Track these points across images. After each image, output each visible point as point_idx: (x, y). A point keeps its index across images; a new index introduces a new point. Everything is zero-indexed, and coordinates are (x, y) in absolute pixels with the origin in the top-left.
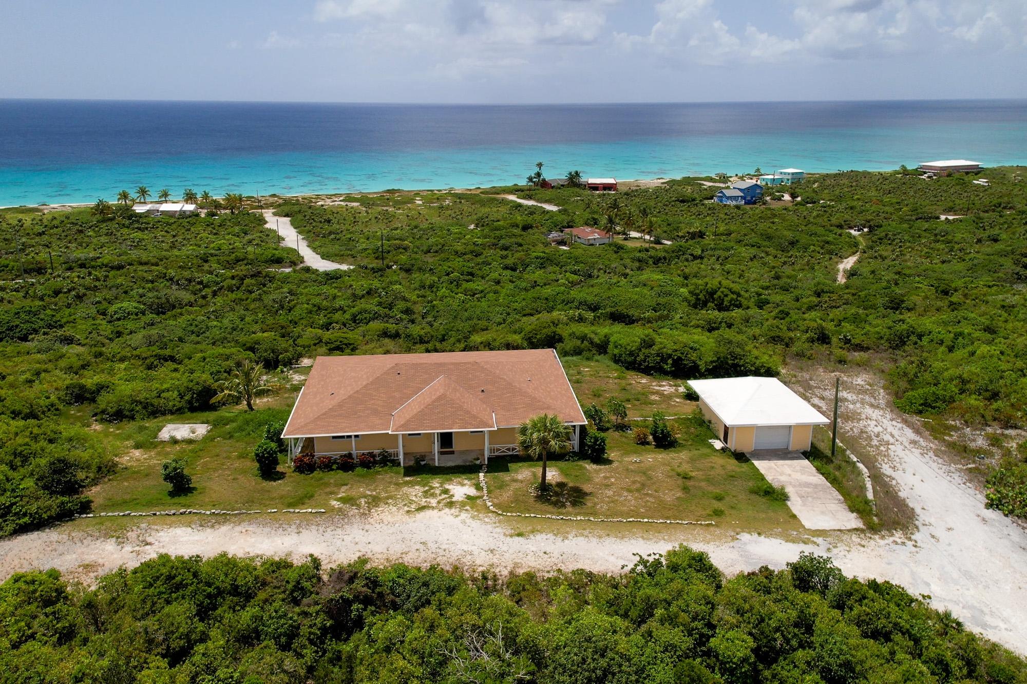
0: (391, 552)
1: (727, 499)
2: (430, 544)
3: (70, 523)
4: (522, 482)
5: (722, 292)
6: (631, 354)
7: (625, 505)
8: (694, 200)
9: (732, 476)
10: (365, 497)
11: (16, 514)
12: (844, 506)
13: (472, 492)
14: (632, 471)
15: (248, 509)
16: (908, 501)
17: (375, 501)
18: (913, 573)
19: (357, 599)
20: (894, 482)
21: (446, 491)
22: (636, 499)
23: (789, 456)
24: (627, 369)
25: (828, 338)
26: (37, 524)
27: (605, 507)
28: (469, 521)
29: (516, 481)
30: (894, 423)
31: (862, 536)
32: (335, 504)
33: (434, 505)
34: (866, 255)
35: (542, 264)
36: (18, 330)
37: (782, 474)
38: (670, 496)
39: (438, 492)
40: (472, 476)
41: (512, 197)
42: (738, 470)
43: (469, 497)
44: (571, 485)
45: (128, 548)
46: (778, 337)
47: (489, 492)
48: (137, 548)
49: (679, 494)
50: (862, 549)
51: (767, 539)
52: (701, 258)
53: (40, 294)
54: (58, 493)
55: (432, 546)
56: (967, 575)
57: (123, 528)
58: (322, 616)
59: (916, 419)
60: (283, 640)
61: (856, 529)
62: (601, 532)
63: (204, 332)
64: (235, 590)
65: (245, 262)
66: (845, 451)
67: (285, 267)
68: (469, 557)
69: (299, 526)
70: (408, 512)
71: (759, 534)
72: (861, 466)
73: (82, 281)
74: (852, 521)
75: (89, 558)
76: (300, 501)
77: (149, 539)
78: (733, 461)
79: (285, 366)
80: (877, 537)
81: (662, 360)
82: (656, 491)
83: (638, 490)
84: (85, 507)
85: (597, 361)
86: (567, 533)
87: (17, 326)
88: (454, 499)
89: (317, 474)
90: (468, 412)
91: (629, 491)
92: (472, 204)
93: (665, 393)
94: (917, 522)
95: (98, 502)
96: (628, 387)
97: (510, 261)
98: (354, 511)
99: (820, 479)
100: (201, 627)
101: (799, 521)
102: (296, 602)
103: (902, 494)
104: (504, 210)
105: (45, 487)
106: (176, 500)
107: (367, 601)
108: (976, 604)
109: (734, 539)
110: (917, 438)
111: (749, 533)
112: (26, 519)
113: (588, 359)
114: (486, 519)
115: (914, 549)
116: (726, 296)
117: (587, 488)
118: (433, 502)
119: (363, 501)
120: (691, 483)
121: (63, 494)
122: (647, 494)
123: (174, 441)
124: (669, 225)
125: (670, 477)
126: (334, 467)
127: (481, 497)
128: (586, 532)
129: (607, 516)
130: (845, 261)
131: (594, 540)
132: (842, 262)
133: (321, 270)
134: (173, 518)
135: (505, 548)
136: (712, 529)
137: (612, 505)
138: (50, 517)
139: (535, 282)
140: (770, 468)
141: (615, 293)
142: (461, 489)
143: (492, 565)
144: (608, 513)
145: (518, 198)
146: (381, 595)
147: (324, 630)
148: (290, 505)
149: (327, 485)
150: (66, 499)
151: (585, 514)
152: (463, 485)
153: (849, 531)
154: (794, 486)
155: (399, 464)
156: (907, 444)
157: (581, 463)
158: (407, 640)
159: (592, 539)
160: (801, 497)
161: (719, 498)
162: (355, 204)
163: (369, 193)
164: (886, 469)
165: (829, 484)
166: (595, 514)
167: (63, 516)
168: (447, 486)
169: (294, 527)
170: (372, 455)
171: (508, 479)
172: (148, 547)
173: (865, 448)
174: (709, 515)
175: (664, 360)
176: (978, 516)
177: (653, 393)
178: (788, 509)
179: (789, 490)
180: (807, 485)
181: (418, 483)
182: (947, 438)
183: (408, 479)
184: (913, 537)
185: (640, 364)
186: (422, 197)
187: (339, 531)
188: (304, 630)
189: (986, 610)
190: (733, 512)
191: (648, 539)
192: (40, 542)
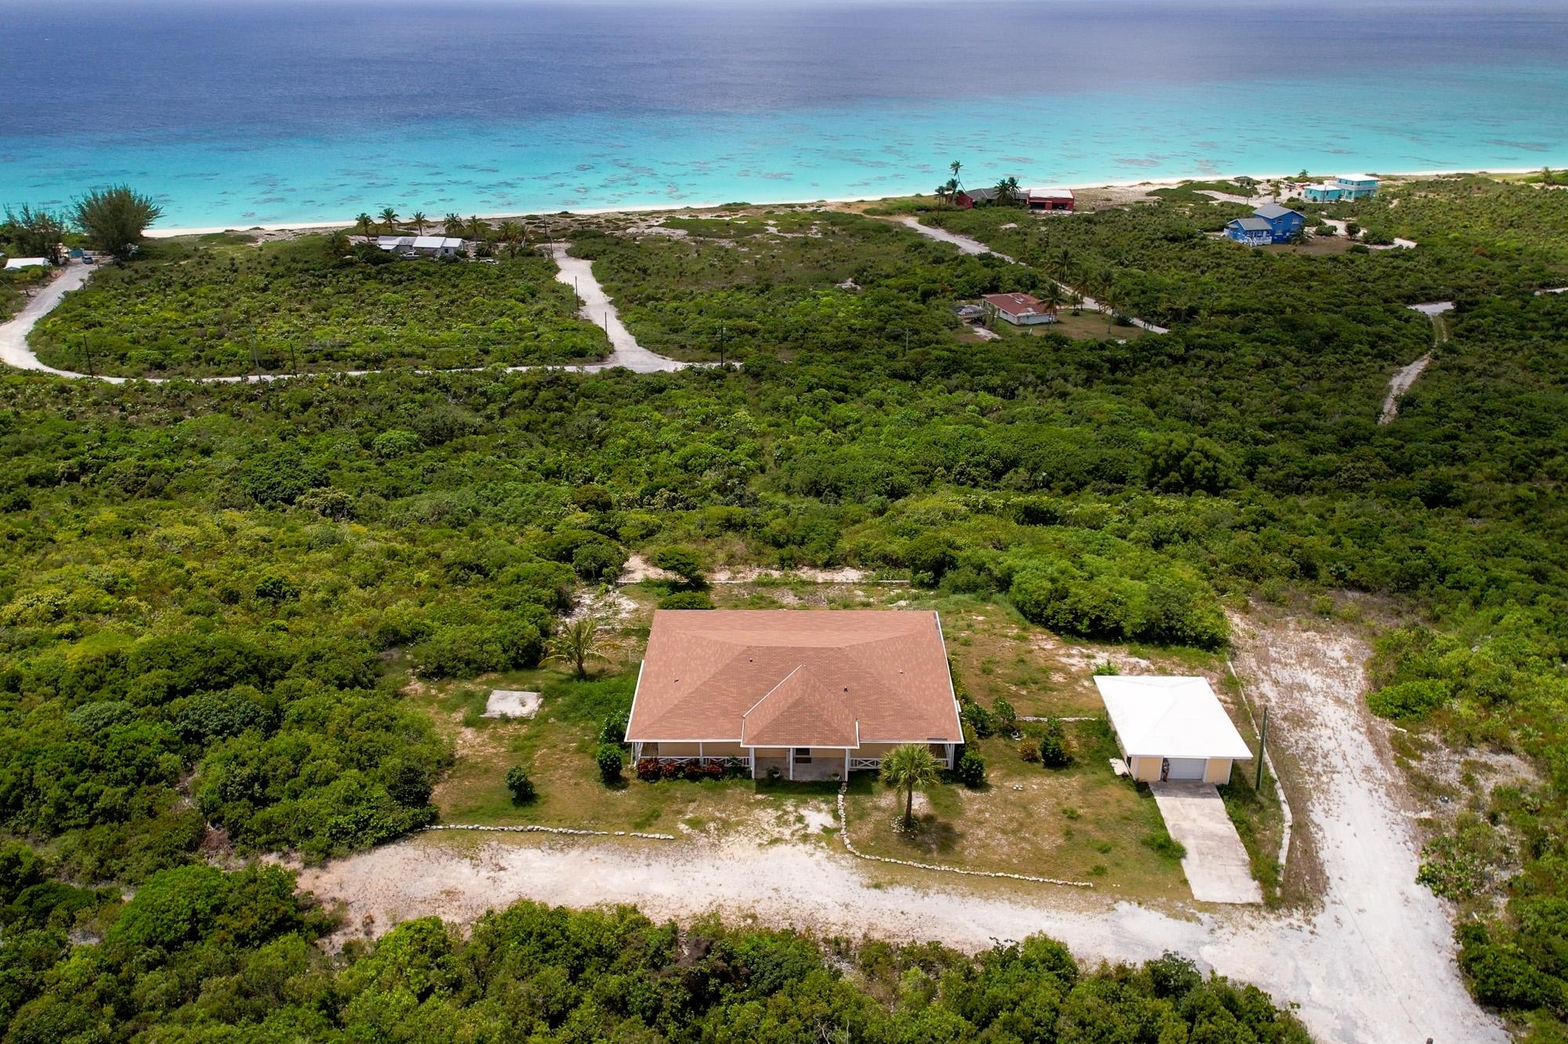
0: (743, 899)
1: (1113, 851)
2: (783, 892)
3: (422, 836)
4: (884, 811)
5: (1193, 457)
6: (1037, 604)
7: (995, 853)
8: (1190, 237)
9: (1126, 818)
10: (714, 820)
11: (374, 827)
12: (1247, 870)
13: (829, 821)
14: (1012, 803)
15: (595, 829)
16: (1326, 865)
17: (725, 827)
18: (1297, 968)
19: (714, 973)
20: (1319, 836)
21: (800, 819)
22: (1010, 844)
23: (1202, 791)
24: (1032, 622)
25: (1315, 569)
26: (393, 837)
27: (974, 853)
28: (824, 863)
29: (877, 808)
30: (1355, 734)
31: (1256, 914)
32: (682, 826)
33: (788, 837)
34: (1438, 363)
35: (945, 369)
36: (280, 489)
37: (1186, 818)
38: (1049, 843)
39: (792, 818)
40: (831, 798)
41: (911, 222)
42: (1136, 808)
43: (826, 829)
44: (940, 820)
45: (484, 873)
46: (1246, 566)
47: (848, 823)
48: (492, 874)
49: (1060, 841)
50: (1250, 932)
51: (1146, 913)
52: (1183, 360)
53: (285, 406)
54: (409, 804)
55: (785, 894)
56: (1357, 975)
57: (473, 845)
58: (683, 989)
59: (1386, 727)
60: (649, 1013)
61: (1251, 905)
62: (966, 889)
63: (502, 500)
64: (599, 951)
65: (537, 355)
66: (1274, 782)
67: (590, 363)
68: (823, 912)
69: (648, 857)
70: (760, 845)
71: (1140, 904)
72: (1286, 808)
73: (334, 388)
74: (1250, 891)
75: (450, 883)
76: (646, 821)
77: (503, 863)
78: (1133, 795)
79: (609, 582)
80: (1272, 916)
81: (1075, 619)
82: (1035, 834)
83: (1014, 832)
84: (434, 819)
85: (995, 602)
86: (928, 887)
87: (279, 483)
88: (809, 831)
89: (662, 783)
90: (827, 724)
91: (1004, 832)
92: (851, 236)
93: (1073, 669)
94: (1325, 899)
95: (444, 809)
96: (1027, 657)
97: (899, 365)
98: (703, 840)
99: (1228, 829)
100: (574, 990)
101: (1189, 888)
102: (657, 968)
103: (1323, 855)
104: (897, 248)
105: (398, 798)
106: (522, 811)
107: (724, 977)
108: (1353, 1015)
109: (1111, 909)
110: (1375, 763)
111: (1129, 901)
112: (383, 833)
113: (984, 600)
114: (843, 863)
115: (1309, 936)
116: (1198, 463)
117: (958, 826)
118: (787, 832)
119: (712, 825)
120: (1077, 825)
121: (414, 804)
122: (1024, 839)
123: (506, 719)
124: (1143, 292)
125: (1053, 814)
126: (681, 775)
127: (838, 830)
128: (949, 889)
129: (975, 867)
130: (1405, 369)
131: (957, 899)
132: (1399, 373)
133: (639, 369)
134: (522, 836)
135: (860, 903)
136: (1088, 893)
137: (982, 851)
138: (405, 830)
139: (933, 409)
140: (1174, 808)
141: (1044, 439)
142: (817, 817)
143: (845, 925)
144: (977, 862)
145: (920, 222)
146: (736, 969)
147: (684, 1003)
148: (639, 826)
149: (673, 799)
150: (417, 811)
151: (951, 863)
152: (820, 811)
153: (1243, 905)
154: (1196, 837)
155: (750, 777)
156: (1357, 773)
157: (954, 787)
158: (762, 1029)
159: (955, 898)
160: (1200, 853)
161: (1105, 850)
162: (682, 232)
163: (700, 211)
164: (1317, 814)
165: (1238, 837)
166: (961, 863)
167: (416, 828)
168: (803, 812)
169: (643, 857)
170: (721, 764)
171: (869, 804)
172: (502, 873)
173: (1302, 776)
174: (1089, 874)
175: (1078, 618)
176: (1402, 893)
177: (1057, 670)
178: (1181, 871)
179: (1189, 844)
180: (1212, 836)
181: (771, 805)
182: (1414, 763)
183: (759, 797)
184: (1314, 920)
185: (1048, 620)
186: (777, 218)
187: (689, 866)
188: (667, 1003)
189: (1360, 1023)
190: (1117, 870)
191: (1017, 903)
192: (398, 858)
